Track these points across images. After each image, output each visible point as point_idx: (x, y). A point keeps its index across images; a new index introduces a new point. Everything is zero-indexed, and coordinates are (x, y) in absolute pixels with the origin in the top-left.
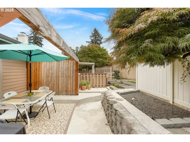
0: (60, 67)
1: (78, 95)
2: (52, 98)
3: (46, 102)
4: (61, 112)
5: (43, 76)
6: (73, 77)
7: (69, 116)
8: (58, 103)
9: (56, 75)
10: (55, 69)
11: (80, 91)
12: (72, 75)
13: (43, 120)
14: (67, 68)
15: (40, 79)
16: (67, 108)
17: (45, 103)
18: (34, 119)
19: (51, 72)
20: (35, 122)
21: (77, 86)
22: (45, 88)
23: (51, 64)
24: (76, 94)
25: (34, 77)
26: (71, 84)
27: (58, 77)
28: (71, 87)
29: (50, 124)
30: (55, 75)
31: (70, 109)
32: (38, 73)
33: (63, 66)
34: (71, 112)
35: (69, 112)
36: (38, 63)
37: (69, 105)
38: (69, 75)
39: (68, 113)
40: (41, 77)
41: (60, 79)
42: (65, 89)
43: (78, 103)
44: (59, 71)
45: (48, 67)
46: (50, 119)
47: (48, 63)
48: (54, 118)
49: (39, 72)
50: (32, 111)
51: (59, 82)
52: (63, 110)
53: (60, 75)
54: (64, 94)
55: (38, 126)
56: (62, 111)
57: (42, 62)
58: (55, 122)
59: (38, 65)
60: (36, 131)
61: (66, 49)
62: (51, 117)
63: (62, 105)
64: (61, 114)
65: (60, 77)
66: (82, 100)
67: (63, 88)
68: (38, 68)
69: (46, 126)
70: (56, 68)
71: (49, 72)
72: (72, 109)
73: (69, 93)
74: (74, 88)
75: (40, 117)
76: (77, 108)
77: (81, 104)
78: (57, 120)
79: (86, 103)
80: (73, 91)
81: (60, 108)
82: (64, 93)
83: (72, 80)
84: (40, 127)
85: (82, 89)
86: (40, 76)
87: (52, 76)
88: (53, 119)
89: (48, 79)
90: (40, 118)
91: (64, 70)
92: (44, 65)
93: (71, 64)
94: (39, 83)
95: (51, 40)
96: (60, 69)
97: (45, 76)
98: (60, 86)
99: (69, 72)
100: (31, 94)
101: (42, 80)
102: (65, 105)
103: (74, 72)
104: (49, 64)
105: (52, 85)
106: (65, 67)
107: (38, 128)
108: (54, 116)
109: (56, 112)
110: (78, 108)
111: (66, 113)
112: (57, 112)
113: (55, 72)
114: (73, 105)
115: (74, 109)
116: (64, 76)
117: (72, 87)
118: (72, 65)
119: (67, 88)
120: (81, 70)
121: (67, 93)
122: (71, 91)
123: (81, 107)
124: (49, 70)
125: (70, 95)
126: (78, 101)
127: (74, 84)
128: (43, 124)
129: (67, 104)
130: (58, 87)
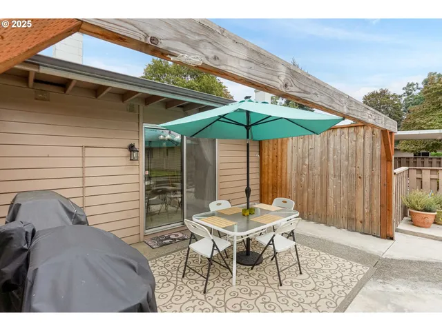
0: (331, 149)
1: (392, 239)
2: (292, 232)
3: (272, 240)
4: (316, 280)
5: (289, 172)
6: (371, 180)
7: (334, 305)
8: (318, 249)
9: (321, 170)
10: (318, 155)
11: (403, 226)
12: (368, 173)
13: (265, 281)
14: (350, 151)
15: (284, 178)
16: (339, 275)
17: (271, 243)
18: (250, 272)
19: (307, 163)
20: (248, 280)
21: (389, 210)
22: (286, 202)
23: (307, 142)
24: (384, 234)
25: (273, 172)
26: (367, 199)
27: (324, 177)
28: (366, 211)
29: (275, 301)
30: (317, 171)
31: (347, 279)
32: (279, 164)
33: (338, 147)
34: (348, 292)
35: (341, 288)
36: (279, 141)
37: (348, 265)
38: (360, 172)
39: (335, 290)
40: (286, 173)
41: (331, 181)
42: (345, 211)
43: (384, 269)
44: (328, 159)
45: (300, 150)
46: (280, 287)
47: (301, 140)
48: (291, 288)
49: (282, 162)
50: (251, 250)
51: (329, 190)
52: (324, 274)
53: (332, 172)
54: (342, 226)
55: (250, 294)
56: (321, 278)
57: (288, 138)
58: (291, 302)
59: (279, 145)
60: (242, 305)
61: (305, 92)
62: (286, 282)
63: (328, 258)
64: (313, 286)
65: (330, 176)
66: (404, 261)
67: (338, 209)
68: (279, 153)
69: (266, 303)
70: (319, 151)
71: (303, 164)
72: (354, 284)
73: (360, 225)
74: (376, 214)
75: (263, 273)
76: (373, 287)
77: (397, 276)
78: (296, 298)
79: (421, 280)
80: (371, 222)
81: (318, 266)
82: (344, 222)
83: (367, 189)
84: (252, 297)
85: (413, 222)
86: (284, 171)
87: (310, 172)
88: (288, 290)
89: (301, 180)
90: (261, 273)
91: (344, 156)
92: (291, 146)
93: (366, 139)
94: (281, 187)
95: (227, 75)
96: (331, 155)
97: (294, 172)
98: (331, 201)
99: (360, 164)
100: (248, 213)
101: (288, 181)
102: (335, 262)
103: (377, 162)
104: (304, 142)
105: (311, 198)
106: (344, 148)
107: (247, 296)
108: (292, 283)
109: (301, 273)
110: (380, 288)
111: (331, 288)
112: (305, 276)
113: (317, 162)
114: (362, 269)
115: (361, 285)
116: (343, 175)
117: (371, 211)
118: (368, 141)
119: (352, 209)
120: (427, 154)
121: (351, 224)
122: (367, 223)
123: (393, 288)
124: (303, 158)
125: (363, 233)
126: (386, 260)
127: (377, 202)
128: (261, 295)
129: (341, 259)
130: (324, 204)
